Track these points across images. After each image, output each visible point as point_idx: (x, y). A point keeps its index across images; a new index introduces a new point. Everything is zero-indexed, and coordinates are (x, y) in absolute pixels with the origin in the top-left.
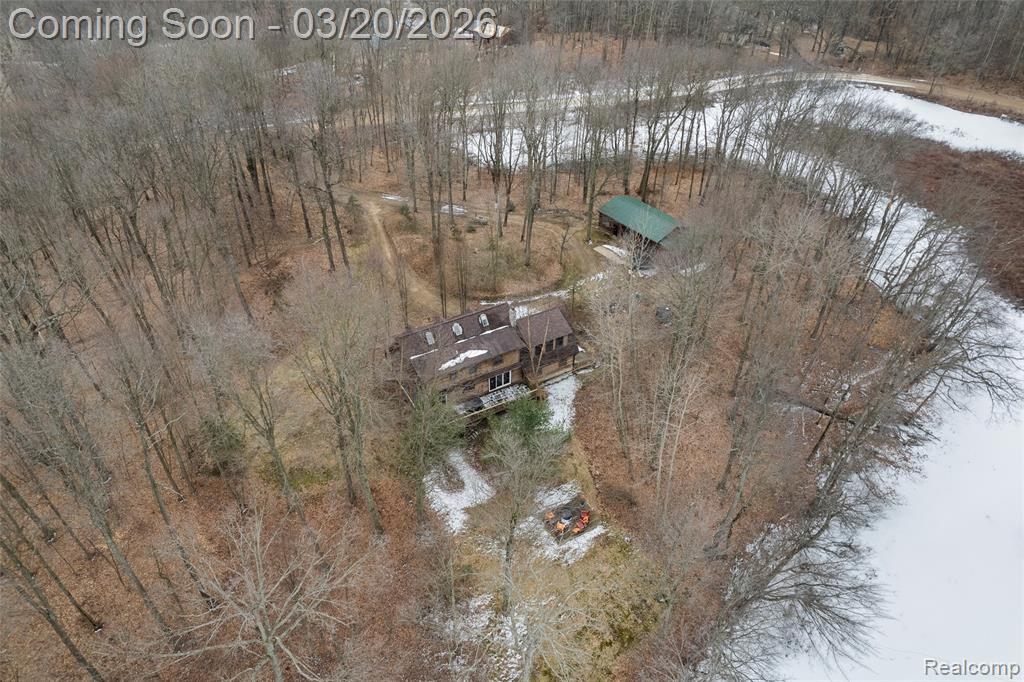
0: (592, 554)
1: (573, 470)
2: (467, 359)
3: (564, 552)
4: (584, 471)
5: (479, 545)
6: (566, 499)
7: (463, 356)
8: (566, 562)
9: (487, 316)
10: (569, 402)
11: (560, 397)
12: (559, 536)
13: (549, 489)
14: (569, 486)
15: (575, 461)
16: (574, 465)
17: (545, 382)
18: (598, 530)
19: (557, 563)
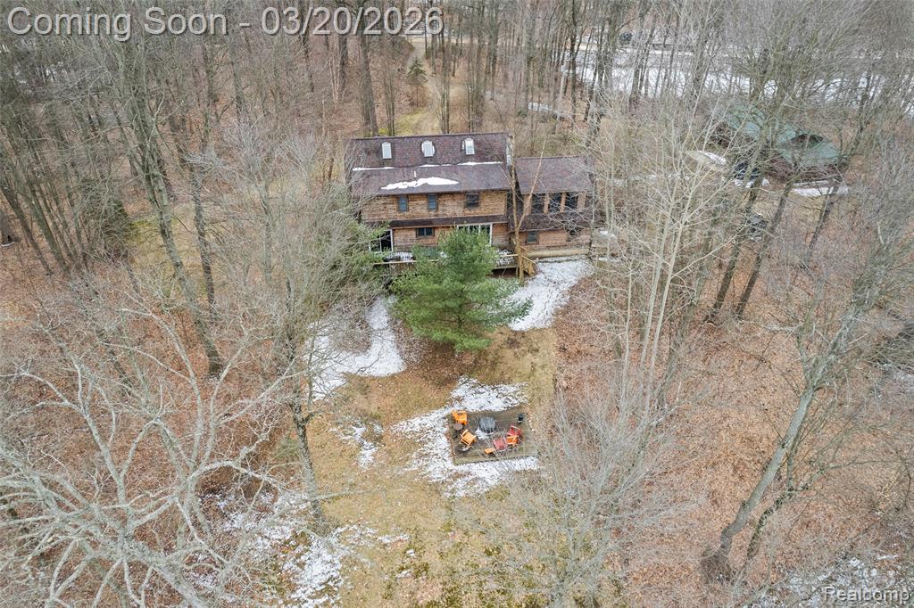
0: (500, 494)
1: (528, 371)
2: (425, 185)
3: (458, 476)
4: (544, 377)
5: (338, 424)
6: (497, 405)
7: (421, 181)
8: (453, 491)
9: (476, 143)
10: (565, 287)
11: (554, 279)
12: (461, 452)
13: (480, 384)
14: (511, 389)
15: (537, 360)
16: (533, 365)
17: (541, 258)
18: (528, 463)
19: (436, 488)
